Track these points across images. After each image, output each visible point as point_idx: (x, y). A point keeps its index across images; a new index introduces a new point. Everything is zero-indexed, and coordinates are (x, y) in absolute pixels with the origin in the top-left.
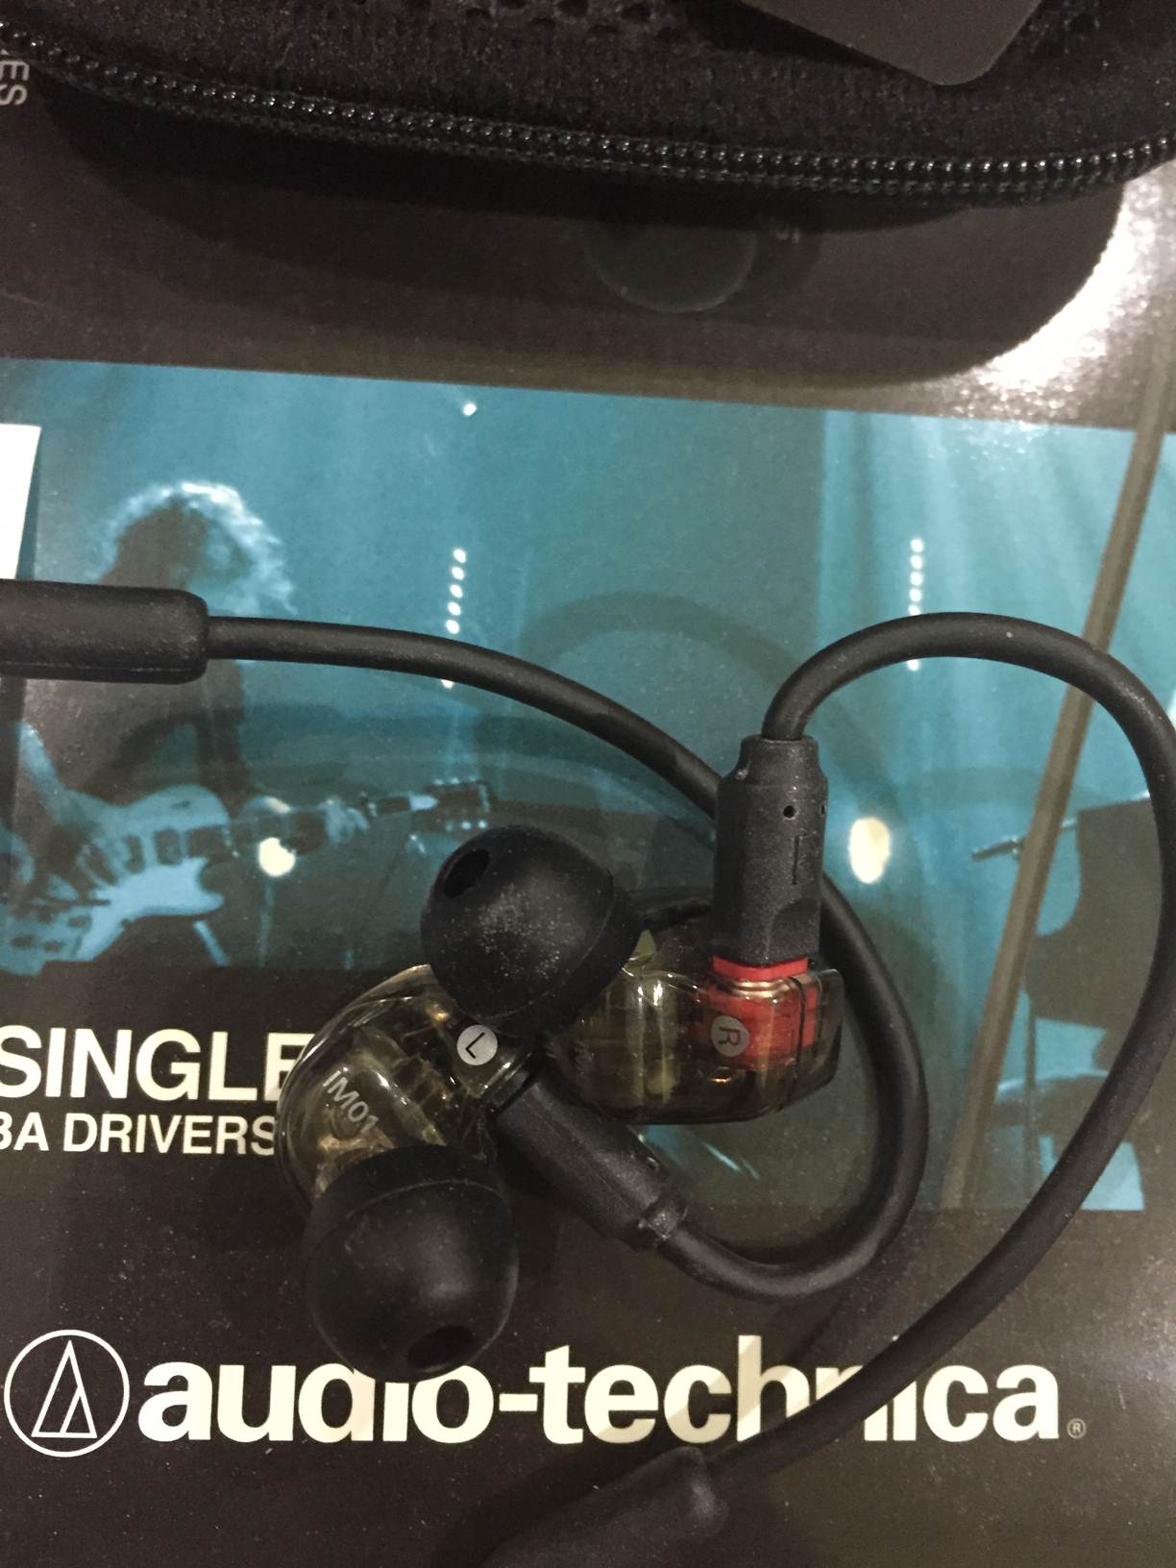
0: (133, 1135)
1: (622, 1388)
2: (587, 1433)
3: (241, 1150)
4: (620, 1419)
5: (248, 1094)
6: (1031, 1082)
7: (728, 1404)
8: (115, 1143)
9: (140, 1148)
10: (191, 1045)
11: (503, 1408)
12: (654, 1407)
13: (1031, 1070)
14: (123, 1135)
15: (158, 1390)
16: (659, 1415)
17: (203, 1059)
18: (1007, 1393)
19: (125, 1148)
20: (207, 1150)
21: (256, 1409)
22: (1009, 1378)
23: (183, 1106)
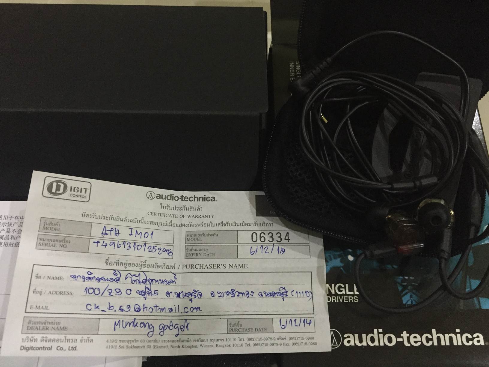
0: (336, 299)
1: (415, 337)
2: (411, 344)
3: (353, 301)
4: (416, 342)
5: (352, 293)
7: (432, 340)
8: (334, 301)
9: (338, 301)
10: (343, 286)
11: (398, 340)
12: (420, 340)
14: (335, 299)
15: (346, 338)
16: (421, 341)
17: (345, 288)
18: (475, 338)
19: (336, 301)
20: (348, 302)
21: (361, 341)
22: (475, 335)
23: (343, 295)
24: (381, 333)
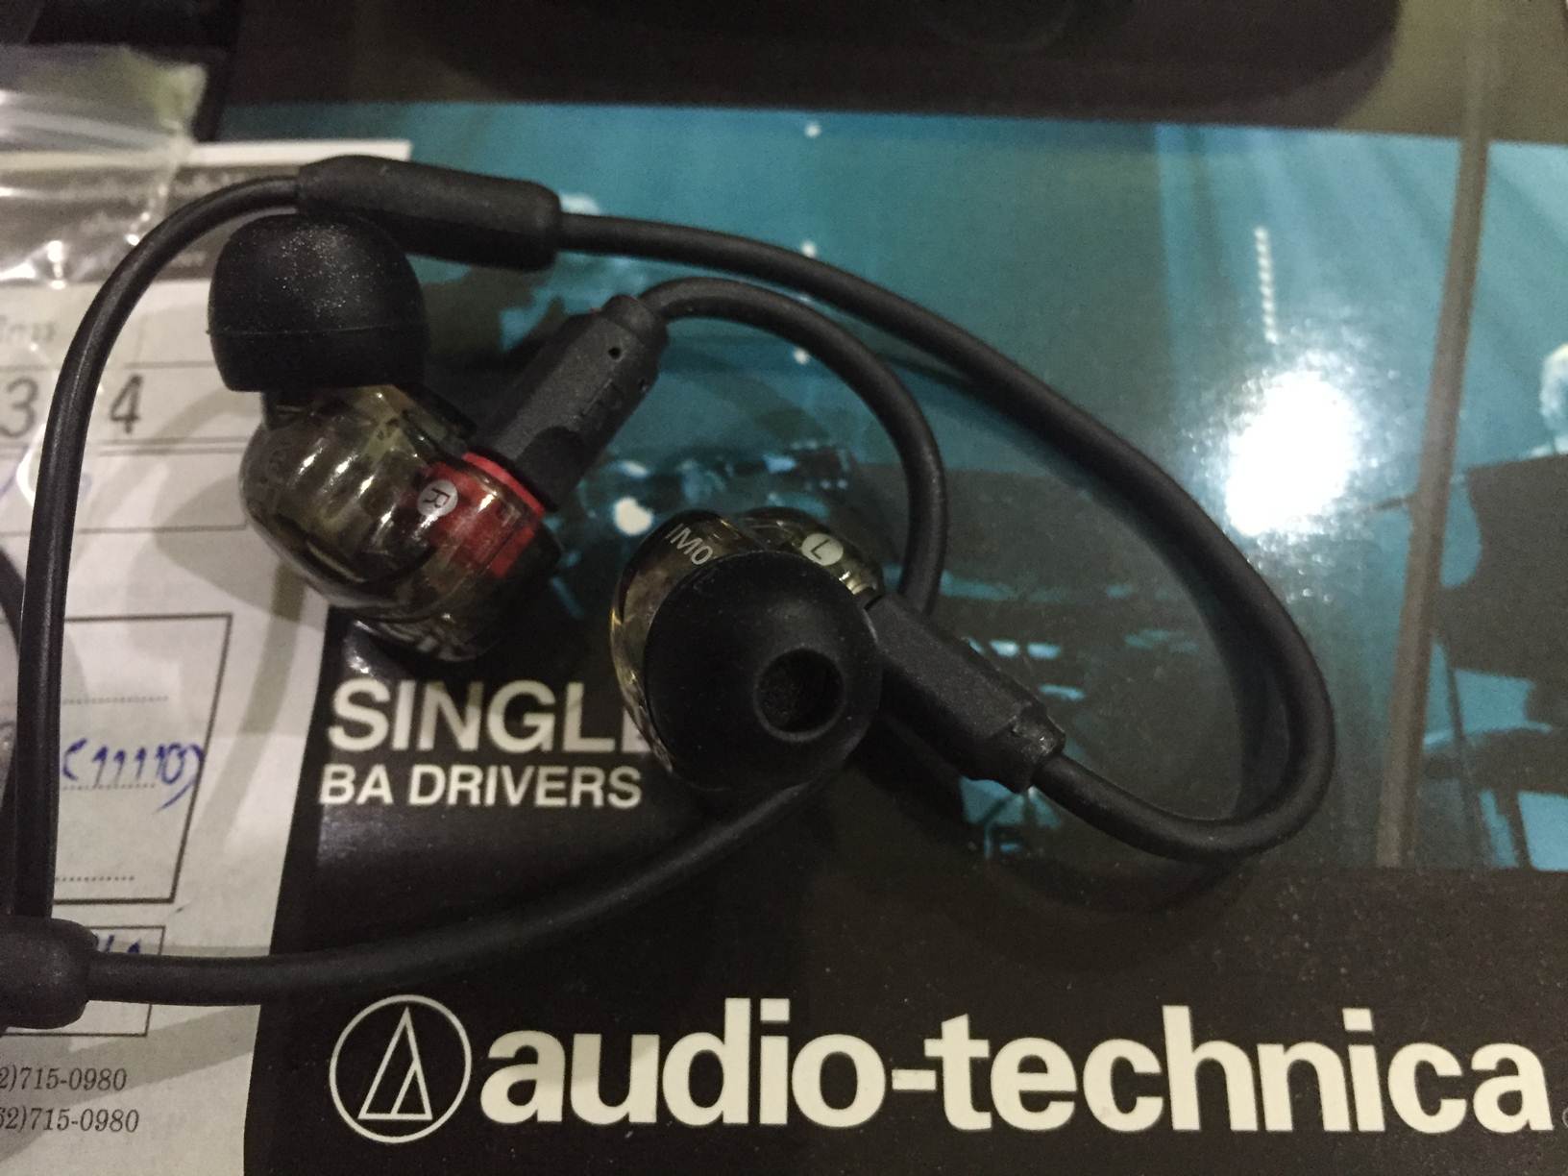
0: (483, 787)
2: (996, 1118)
3: (598, 801)
4: (1035, 1102)
5: (605, 745)
6: (1460, 736)
7: (1158, 1085)
8: (463, 795)
9: (490, 799)
10: (545, 695)
11: (896, 1086)
12: (1071, 1086)
13: (1457, 722)
14: (472, 787)
15: (504, 1063)
16: (1078, 1098)
17: (558, 710)
19: (475, 800)
20: (560, 802)
21: (614, 1087)
22: (1486, 1058)
23: (536, 757)
24: (774, 1029)
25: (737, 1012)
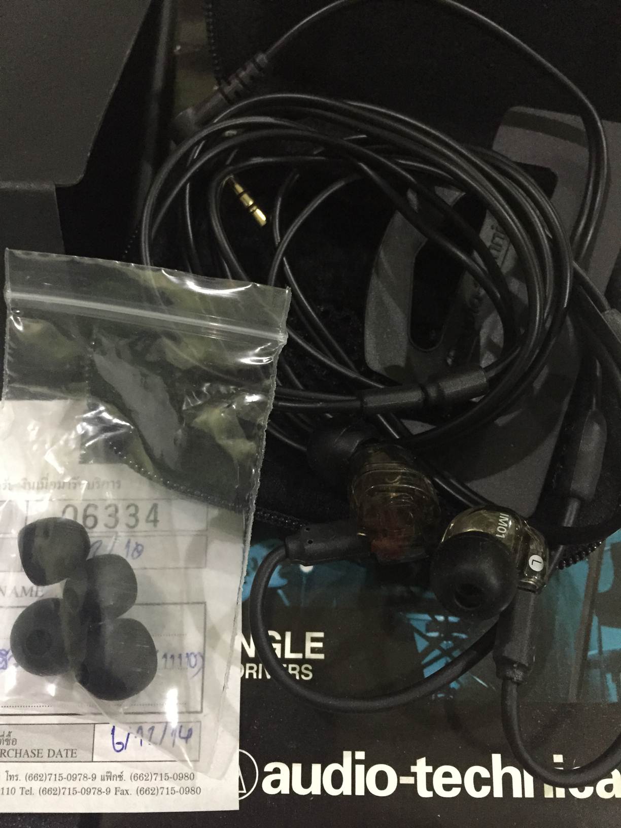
0: (257, 672)
1: (447, 775)
2: (434, 793)
3: (297, 677)
4: (447, 787)
5: (300, 656)
6: (601, 652)
7: (489, 782)
8: (251, 675)
9: (260, 677)
10: (278, 637)
11: (401, 782)
12: (460, 783)
13: (600, 647)
14: (254, 672)
15: (269, 773)
16: (462, 786)
17: (282, 642)
19: (255, 677)
21: (306, 781)
24: (360, 762)
25: (347, 756)
